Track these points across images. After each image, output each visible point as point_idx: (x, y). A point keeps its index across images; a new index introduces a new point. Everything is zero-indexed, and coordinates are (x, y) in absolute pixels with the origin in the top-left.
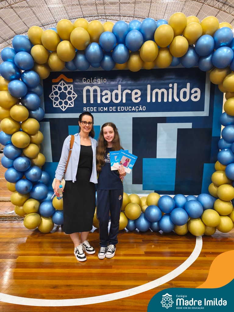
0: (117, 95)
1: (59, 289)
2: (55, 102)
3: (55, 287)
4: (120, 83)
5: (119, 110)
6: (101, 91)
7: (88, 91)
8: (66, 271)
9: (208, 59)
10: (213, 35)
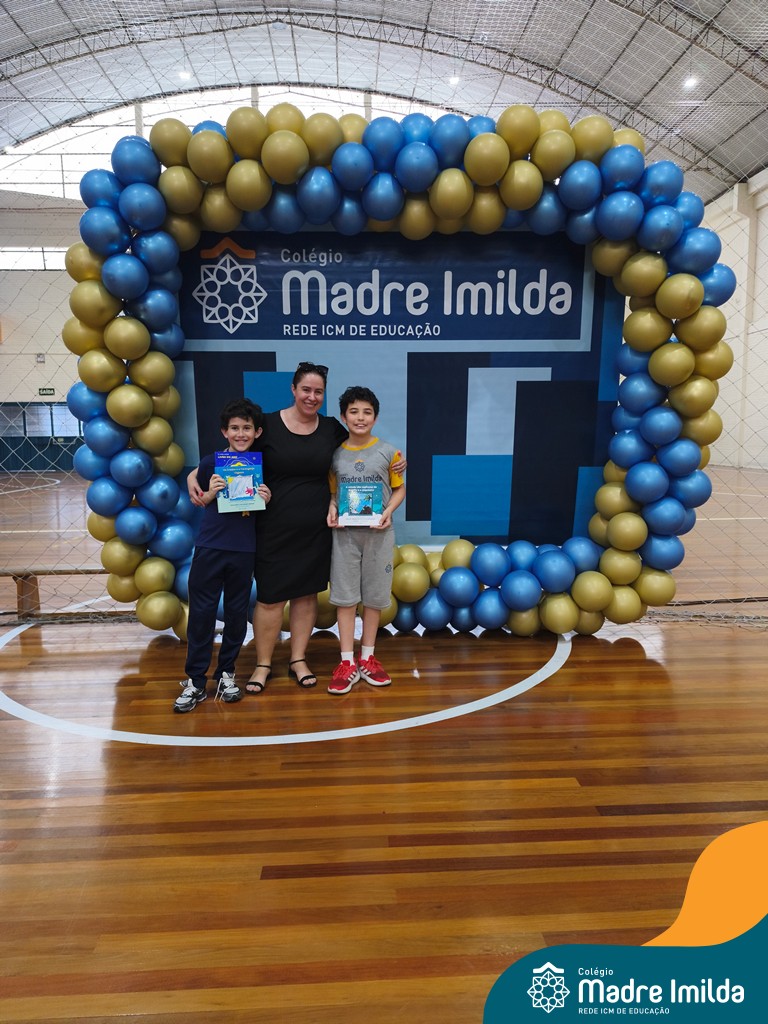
0: (368, 294)
1: (267, 724)
2: (209, 308)
4: (376, 264)
5: (374, 332)
6: (329, 286)
7: (295, 283)
9: (587, 216)
10: (599, 160)
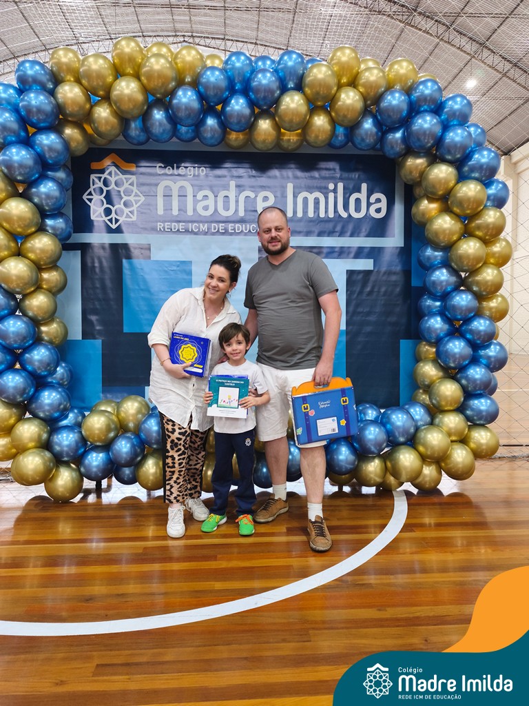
1: (100, 603)
3: (89, 599)
5: (231, 230)
8: (114, 569)
